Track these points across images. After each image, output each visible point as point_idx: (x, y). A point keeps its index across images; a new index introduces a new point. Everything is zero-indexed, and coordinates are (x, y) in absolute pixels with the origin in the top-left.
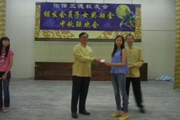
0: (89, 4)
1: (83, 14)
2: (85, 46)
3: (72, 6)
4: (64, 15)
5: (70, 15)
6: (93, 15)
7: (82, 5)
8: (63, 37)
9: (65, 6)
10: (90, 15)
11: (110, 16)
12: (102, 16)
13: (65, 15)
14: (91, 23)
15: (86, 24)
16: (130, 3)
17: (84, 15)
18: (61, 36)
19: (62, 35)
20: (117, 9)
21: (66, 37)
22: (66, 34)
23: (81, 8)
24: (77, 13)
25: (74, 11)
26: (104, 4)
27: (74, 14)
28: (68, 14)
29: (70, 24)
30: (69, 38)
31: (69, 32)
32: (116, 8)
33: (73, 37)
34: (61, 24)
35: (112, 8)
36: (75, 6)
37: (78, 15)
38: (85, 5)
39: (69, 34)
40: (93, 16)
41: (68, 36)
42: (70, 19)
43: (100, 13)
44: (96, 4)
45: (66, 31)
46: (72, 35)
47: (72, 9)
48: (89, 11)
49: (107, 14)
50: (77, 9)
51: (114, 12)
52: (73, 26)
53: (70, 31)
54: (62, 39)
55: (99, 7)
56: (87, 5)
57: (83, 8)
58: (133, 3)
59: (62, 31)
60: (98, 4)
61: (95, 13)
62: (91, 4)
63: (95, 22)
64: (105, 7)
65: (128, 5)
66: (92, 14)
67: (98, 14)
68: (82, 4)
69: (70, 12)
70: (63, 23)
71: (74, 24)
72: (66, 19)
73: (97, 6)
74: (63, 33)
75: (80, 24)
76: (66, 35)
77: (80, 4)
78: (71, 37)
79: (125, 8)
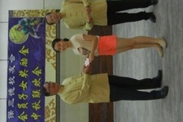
0: (8, 81)
1: (22, 88)
2: (63, 86)
3: (11, 103)
4: (24, 115)
5: (24, 106)
6: (23, 74)
7: (10, 91)
8: (54, 115)
9: (11, 113)
10: (23, 78)
11: (24, 51)
12: (24, 62)
13: (24, 113)
14: (35, 77)
15: (35, 84)
16: (7, 25)
17: (24, 87)
18: (53, 119)
19: (51, 117)
20: (15, 42)
21: (55, 111)
22: (49, 111)
23: (14, 92)
24: (21, 97)
25: (18, 101)
26: (9, 61)
27: (22, 101)
28: (22, 110)
29: (36, 107)
30: (55, 106)
31: (48, 107)
32: (14, 44)
33: (54, 102)
34: (36, 119)
35: (13, 49)
36: (11, 100)
37: (23, 95)
38: (9, 86)
39: (50, 107)
40: (25, 74)
41: (53, 108)
42: (30, 106)
43: (21, 66)
44: (8, 71)
45: (46, 111)
46: (52, 102)
47: (15, 104)
48: (19, 80)
49: (22, 56)
50: (16, 97)
51: (19, 47)
52: (39, 102)
53: (46, 105)
54: (56, 117)
55: (12, 67)
56: (10, 83)
57: (14, 88)
58: (7, 21)
59: (46, 116)
60: (8, 68)
61: (21, 72)
62: (8, 78)
63: (33, 72)
64: (13, 58)
65: (10, 28)
66: (23, 76)
67: (22, 68)
68: (8, 90)
69: (20, 106)
70: (35, 116)
71: (36, 100)
72: (29, 111)
73: (12, 69)
74: (49, 116)
75: (36, 92)
76: (52, 111)
77: (8, 92)
78: (53, 104)
79: (14, 31)
